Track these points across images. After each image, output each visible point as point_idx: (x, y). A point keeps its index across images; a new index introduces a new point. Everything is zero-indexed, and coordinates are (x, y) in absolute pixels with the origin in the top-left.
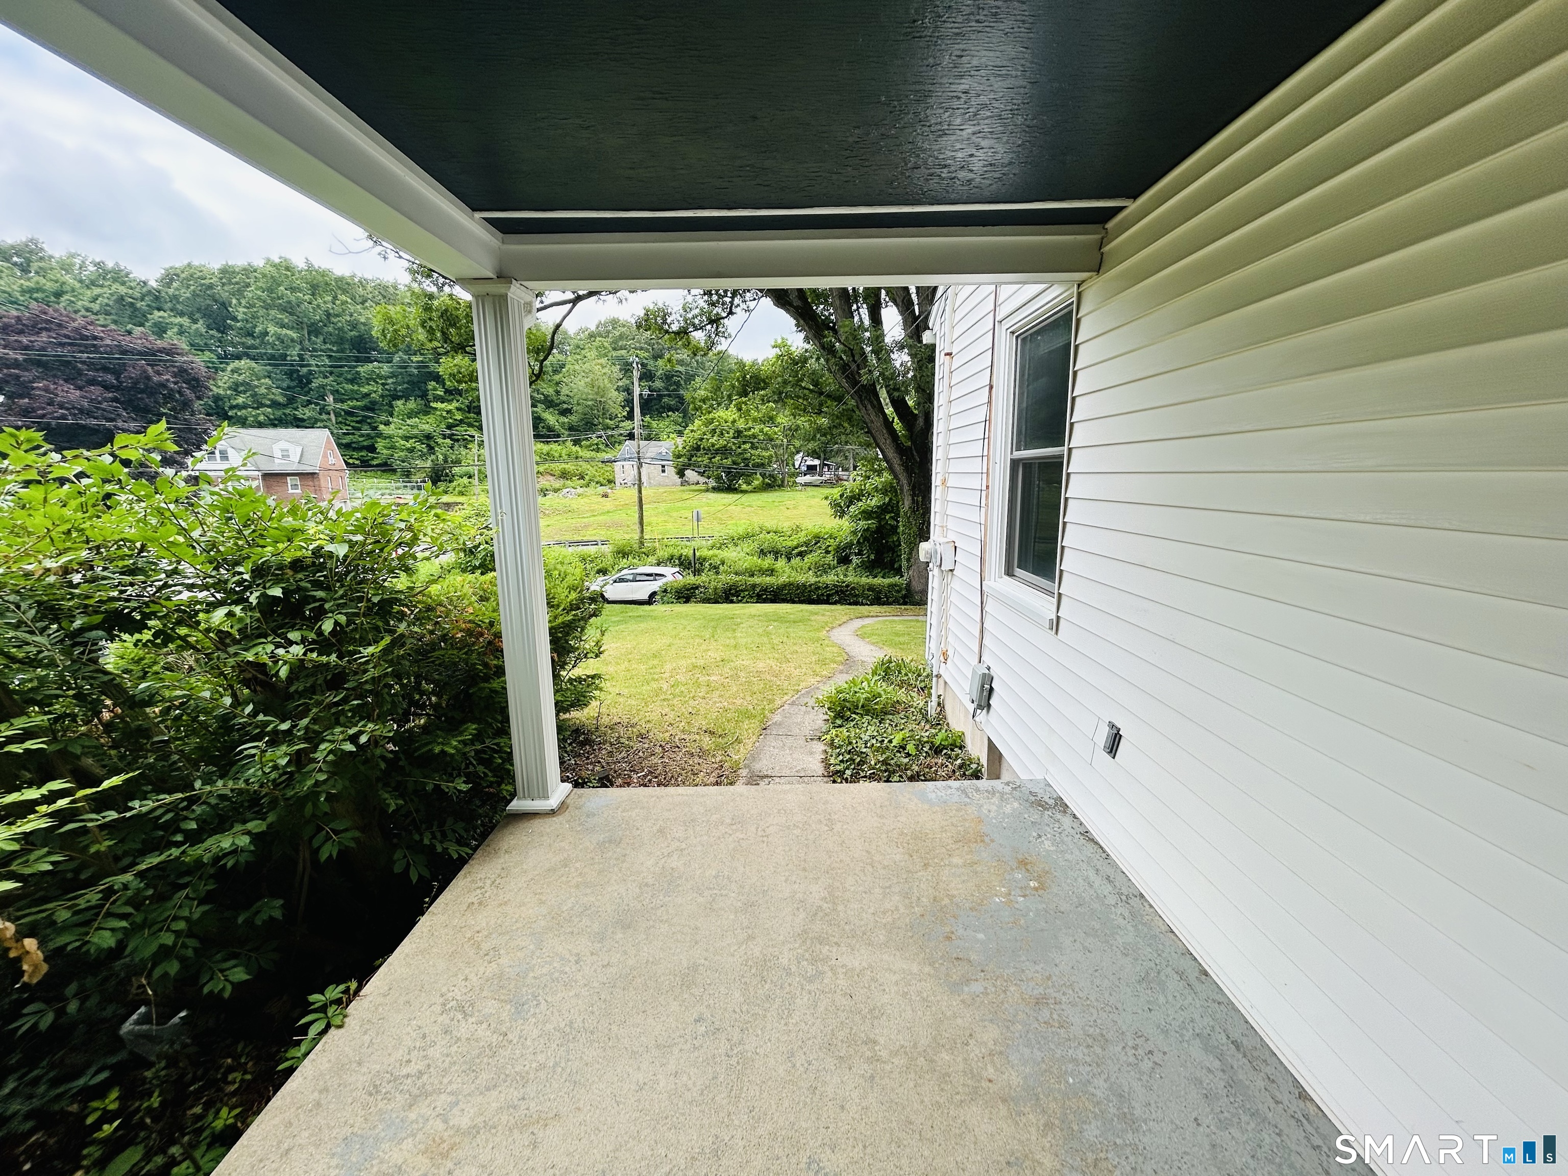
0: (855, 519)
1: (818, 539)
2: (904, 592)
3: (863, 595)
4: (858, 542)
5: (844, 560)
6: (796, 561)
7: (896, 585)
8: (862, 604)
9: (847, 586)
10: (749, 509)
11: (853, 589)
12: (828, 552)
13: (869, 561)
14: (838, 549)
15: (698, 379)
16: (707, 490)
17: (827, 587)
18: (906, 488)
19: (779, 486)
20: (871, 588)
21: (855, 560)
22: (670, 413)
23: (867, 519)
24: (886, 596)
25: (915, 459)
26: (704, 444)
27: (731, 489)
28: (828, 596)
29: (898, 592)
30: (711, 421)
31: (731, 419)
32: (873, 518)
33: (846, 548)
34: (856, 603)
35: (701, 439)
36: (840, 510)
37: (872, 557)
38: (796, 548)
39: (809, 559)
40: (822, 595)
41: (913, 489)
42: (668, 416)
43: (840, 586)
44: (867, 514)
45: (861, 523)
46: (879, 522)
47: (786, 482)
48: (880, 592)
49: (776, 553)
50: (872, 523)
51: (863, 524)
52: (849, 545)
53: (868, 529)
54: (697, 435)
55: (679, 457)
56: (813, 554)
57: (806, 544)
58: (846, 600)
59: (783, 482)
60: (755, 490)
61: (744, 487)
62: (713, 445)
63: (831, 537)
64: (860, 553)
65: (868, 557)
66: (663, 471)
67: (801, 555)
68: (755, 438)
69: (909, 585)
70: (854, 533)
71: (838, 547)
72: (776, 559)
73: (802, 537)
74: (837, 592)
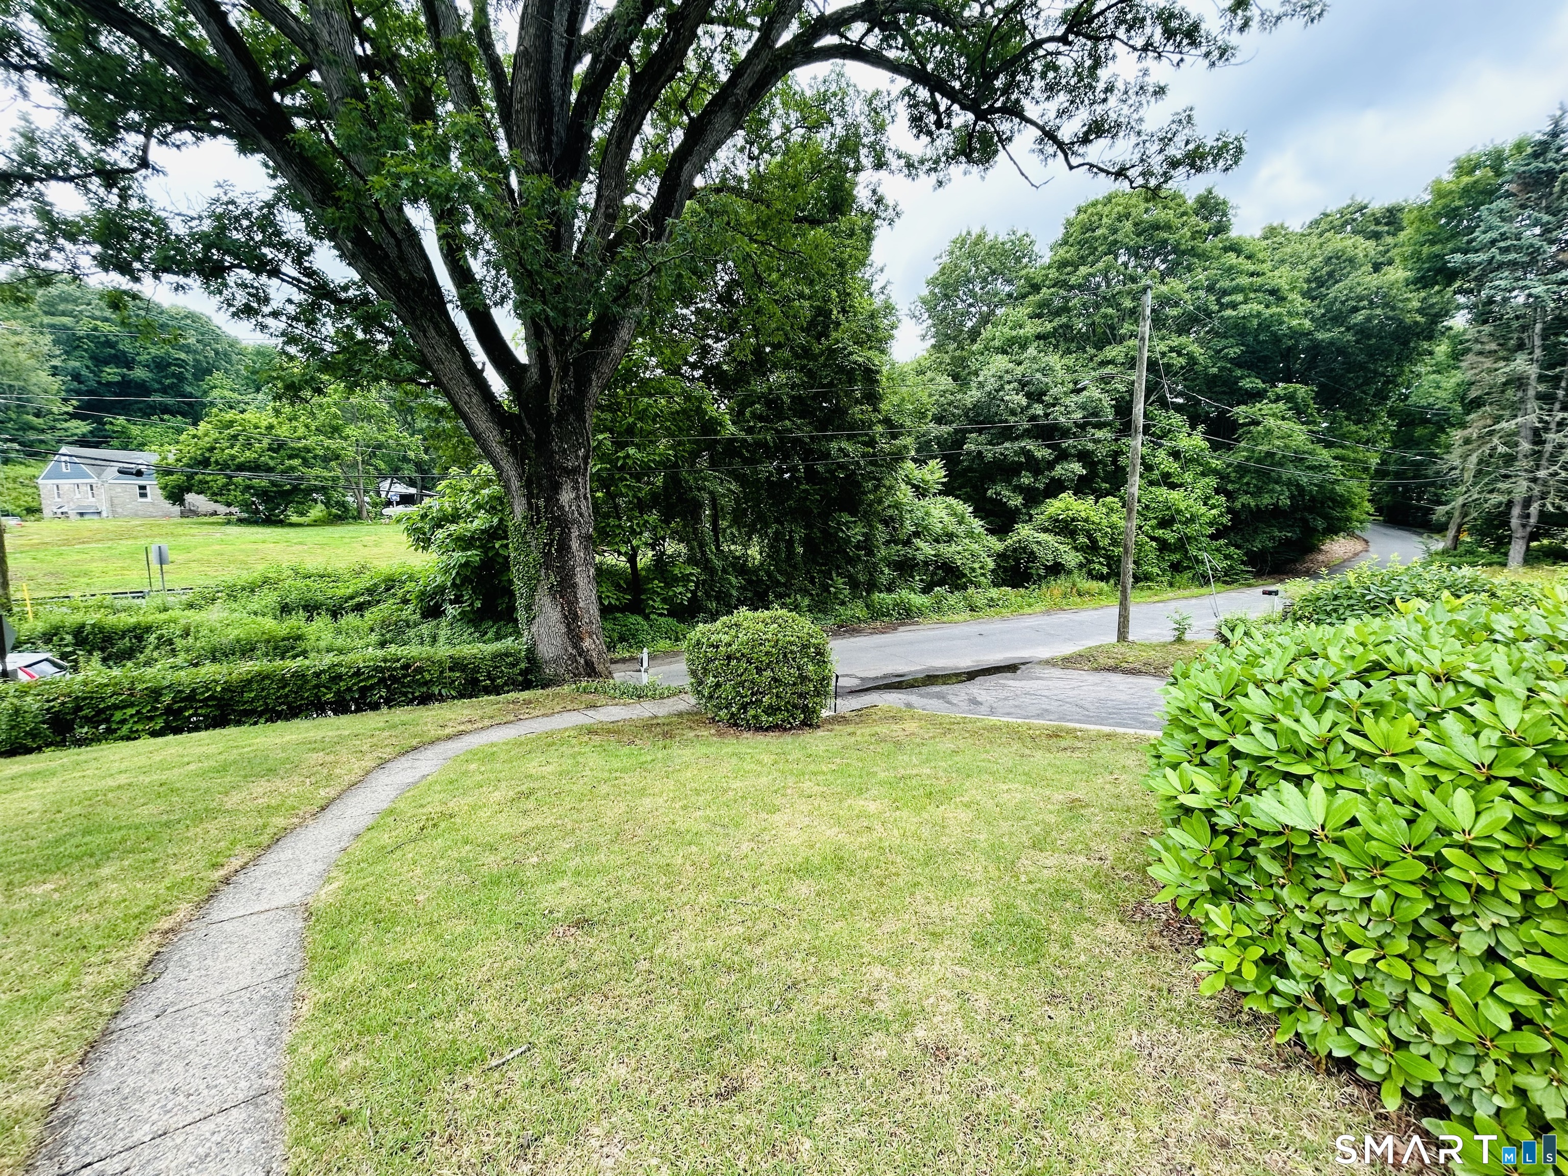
0: (444, 550)
1: (391, 583)
2: (523, 665)
3: (440, 680)
4: (454, 584)
5: (433, 612)
6: (351, 619)
7: (507, 655)
8: (441, 699)
9: (406, 667)
10: (300, 547)
11: (419, 670)
12: (406, 601)
13: (473, 611)
14: (422, 595)
15: (216, 374)
16: (228, 523)
17: (358, 673)
18: (515, 484)
19: (354, 518)
20: (457, 665)
21: (451, 611)
22: (166, 417)
23: (464, 549)
24: (489, 676)
25: (527, 435)
26: (216, 456)
27: (270, 521)
28: (364, 691)
29: (513, 666)
30: (230, 424)
31: (264, 424)
32: (476, 548)
33: (435, 593)
34: (425, 700)
35: (212, 449)
36: (423, 540)
37: (478, 604)
38: (352, 598)
39: (372, 615)
40: (349, 689)
41: (528, 485)
42: (162, 420)
43: (389, 669)
44: (464, 542)
45: (456, 555)
46: (486, 553)
47: (365, 513)
48: (476, 669)
49: (311, 609)
50: (474, 555)
51: (459, 556)
52: (441, 589)
53: (466, 564)
54: (206, 442)
55: (169, 473)
56: (382, 606)
57: (370, 591)
58: (405, 694)
59: (360, 512)
60: (316, 523)
61: (295, 519)
62: (233, 458)
63: (411, 578)
64: (457, 600)
65: (471, 605)
66: (143, 495)
67: (360, 608)
68: (309, 451)
69: (531, 652)
70: (446, 571)
71: (423, 593)
72: (310, 619)
73: (365, 582)
74: (382, 681)
